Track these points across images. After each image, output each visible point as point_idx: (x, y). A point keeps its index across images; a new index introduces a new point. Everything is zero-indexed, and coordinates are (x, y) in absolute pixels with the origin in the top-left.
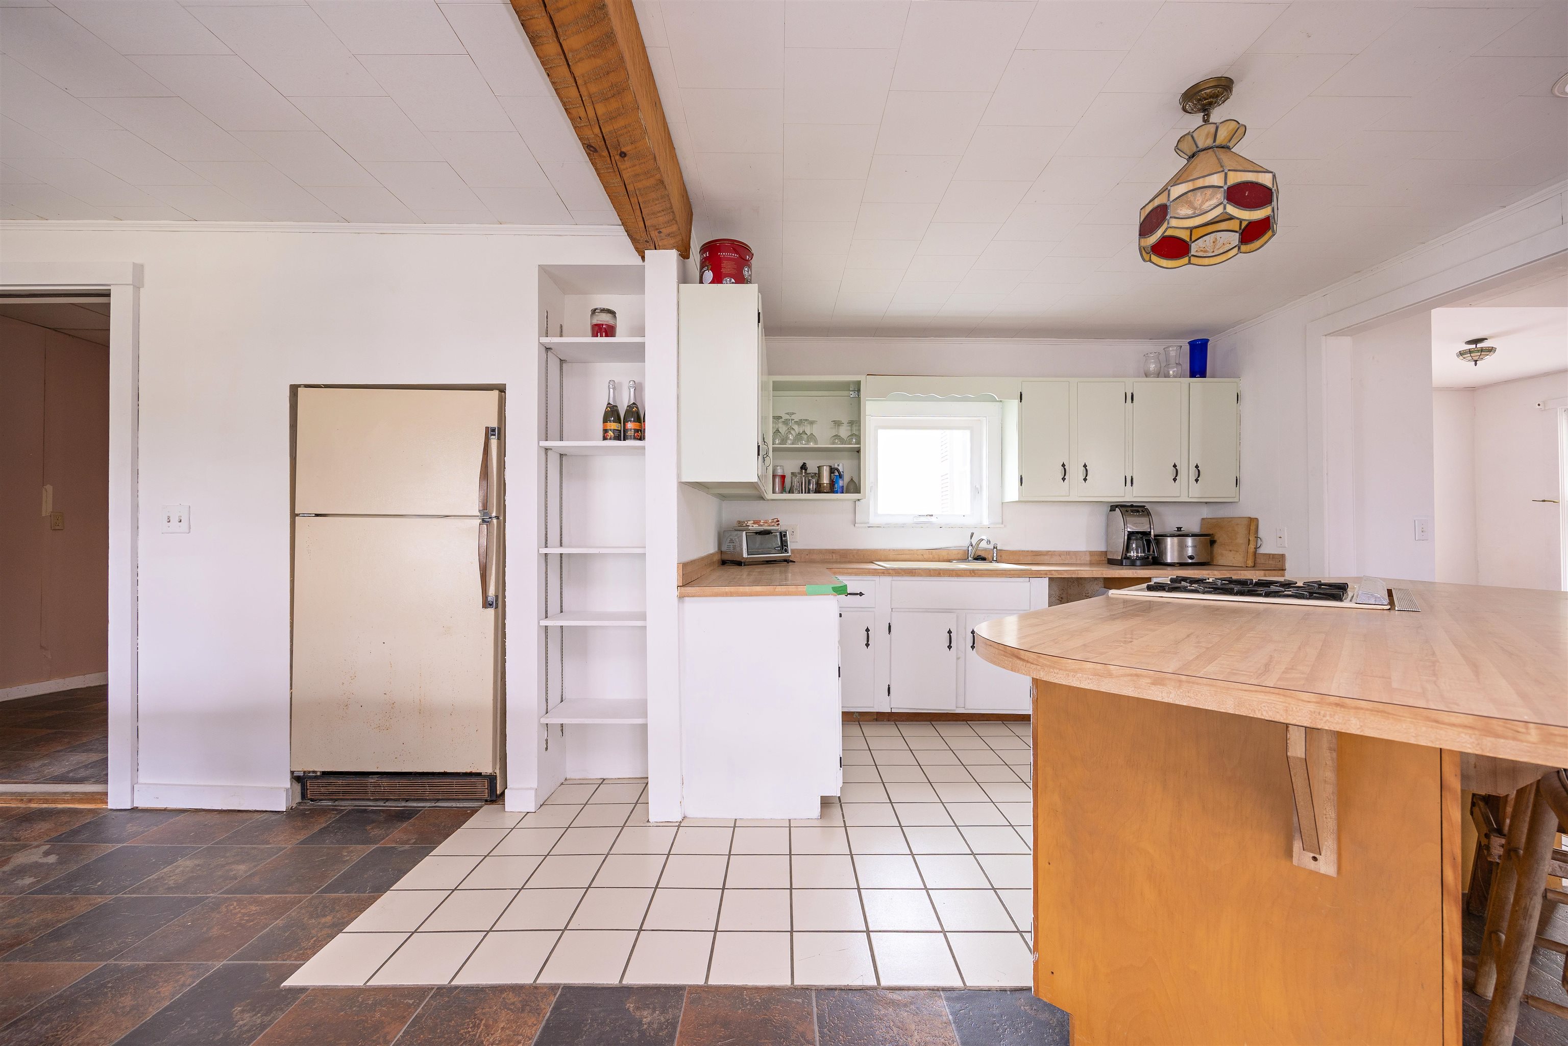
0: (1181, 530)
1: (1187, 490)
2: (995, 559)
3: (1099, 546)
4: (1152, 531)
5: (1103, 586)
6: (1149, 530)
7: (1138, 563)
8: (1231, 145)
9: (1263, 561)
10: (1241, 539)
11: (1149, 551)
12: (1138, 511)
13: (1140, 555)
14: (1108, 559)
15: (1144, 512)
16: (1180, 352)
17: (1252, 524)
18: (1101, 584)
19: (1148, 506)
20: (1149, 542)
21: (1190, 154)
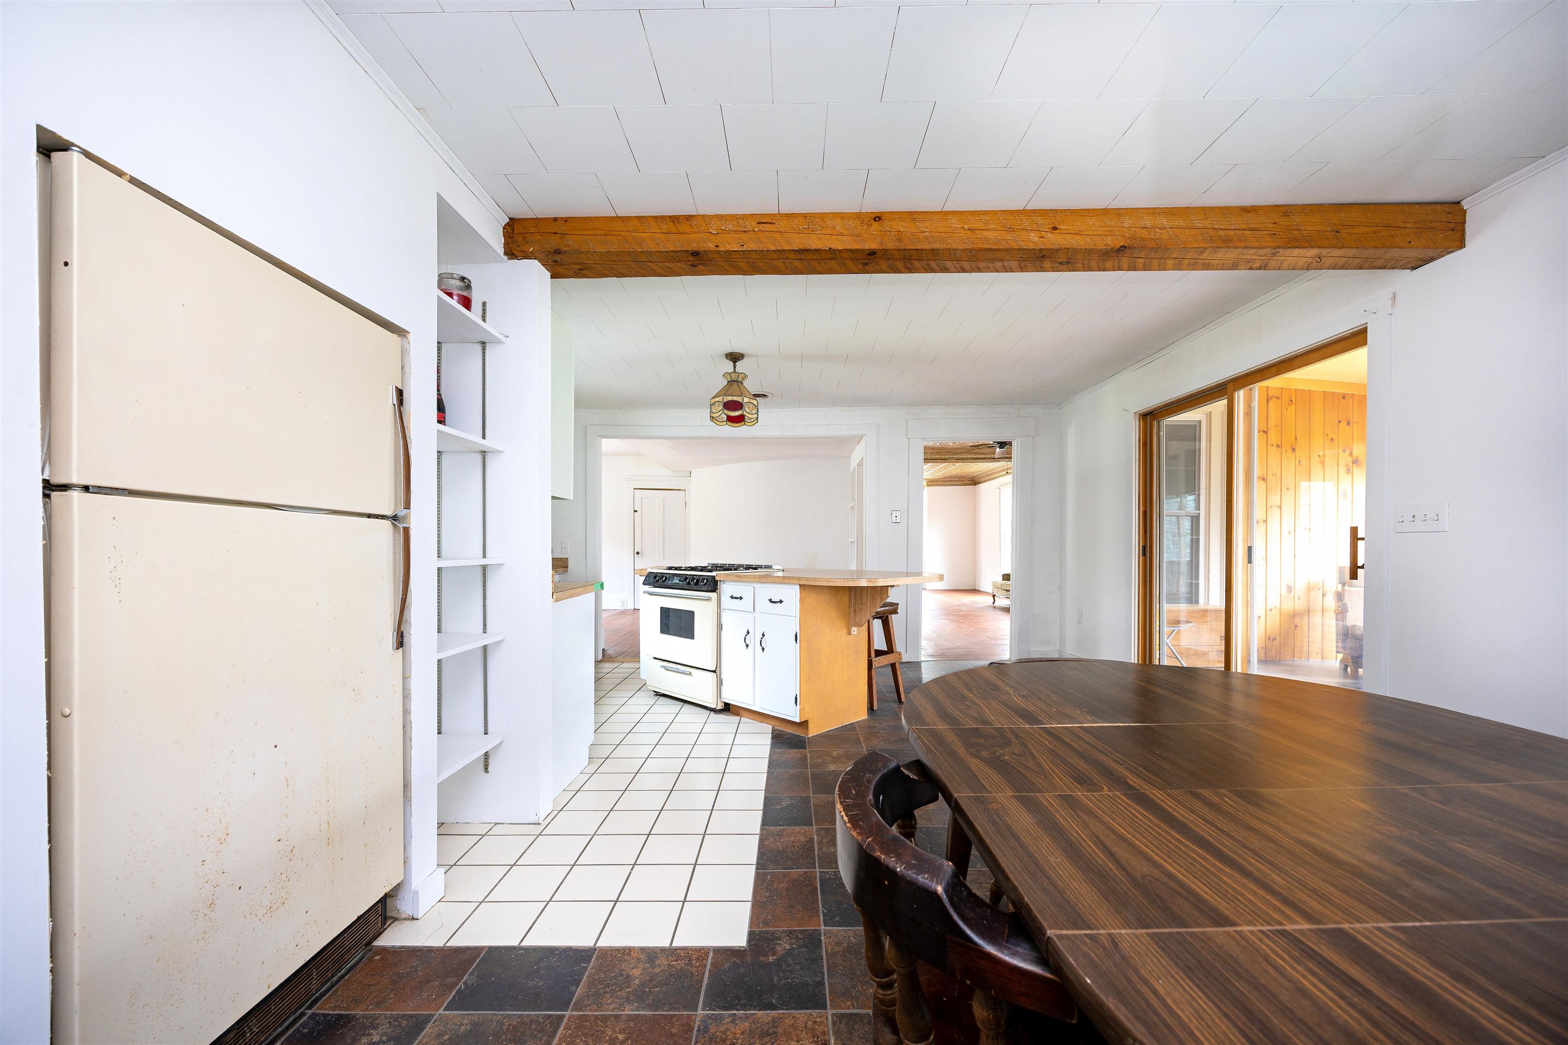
8: (742, 382)
21: (729, 380)
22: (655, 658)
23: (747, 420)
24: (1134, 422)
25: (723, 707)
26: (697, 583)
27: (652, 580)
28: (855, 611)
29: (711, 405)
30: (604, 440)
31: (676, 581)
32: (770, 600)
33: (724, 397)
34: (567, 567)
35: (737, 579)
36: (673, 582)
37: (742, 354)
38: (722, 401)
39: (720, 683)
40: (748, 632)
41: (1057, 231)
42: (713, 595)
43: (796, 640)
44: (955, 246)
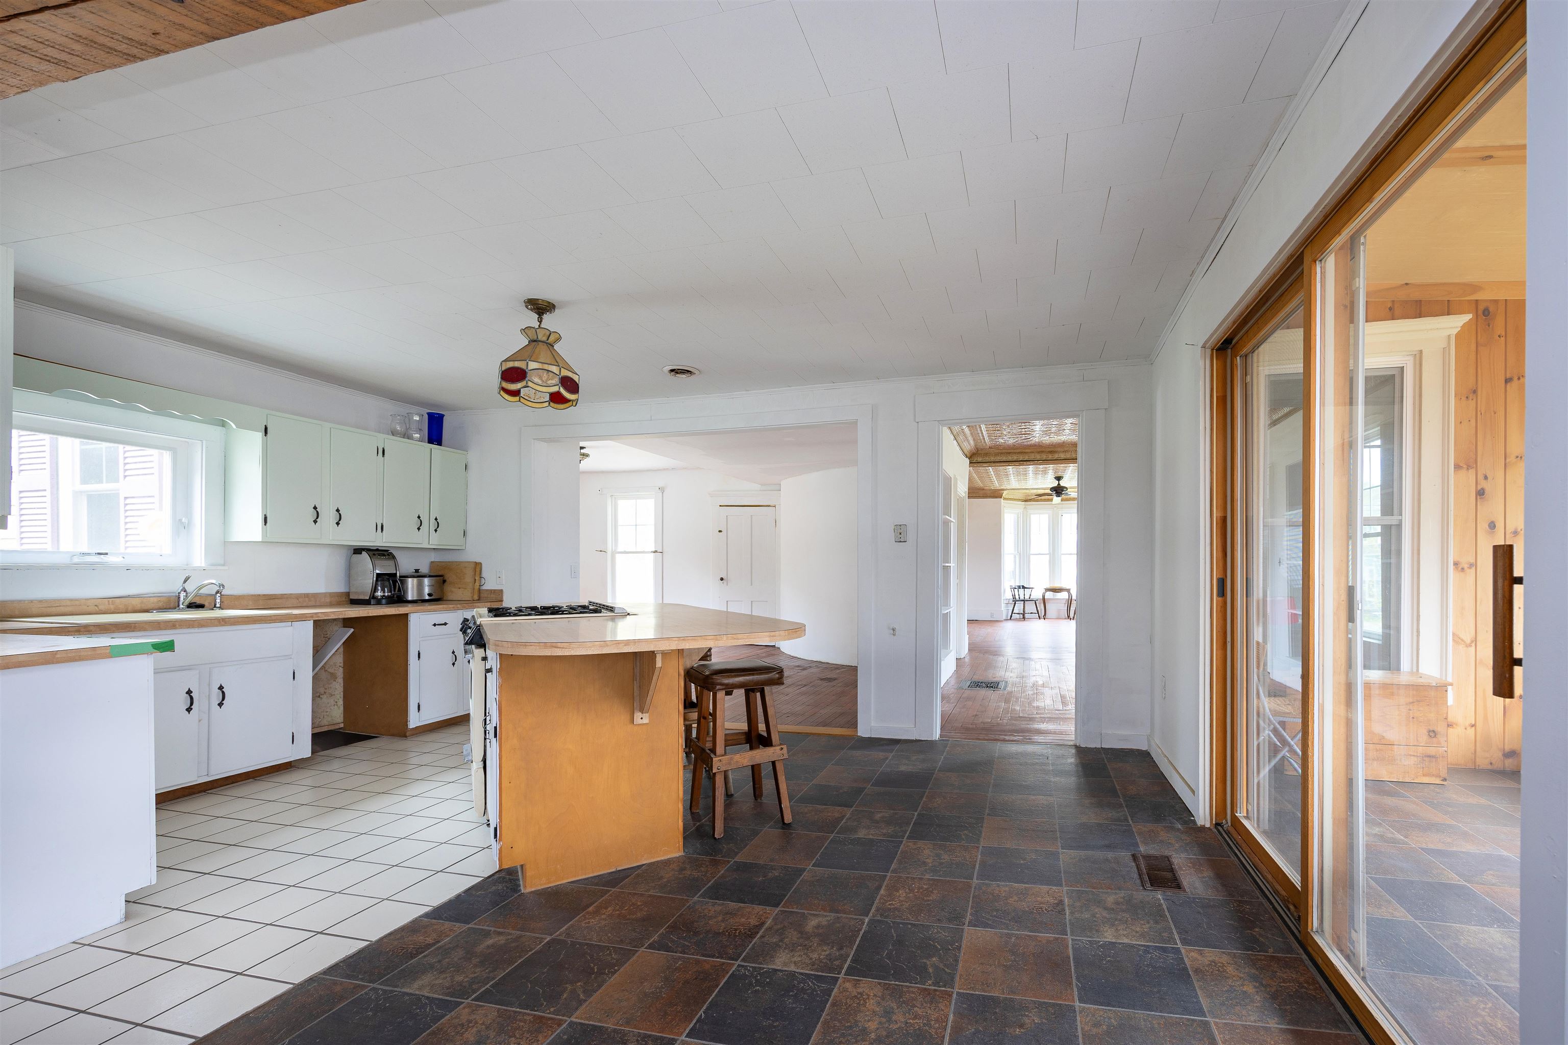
0: (418, 572)
1: (426, 539)
2: (218, 605)
3: (338, 587)
4: (398, 572)
5: (342, 626)
6: (395, 572)
7: (384, 601)
9: (486, 595)
10: (468, 579)
11: (395, 591)
12: (384, 555)
13: (386, 594)
14: (351, 599)
15: (389, 555)
16: (418, 418)
17: (477, 567)
18: (340, 624)
19: (391, 551)
20: (395, 582)
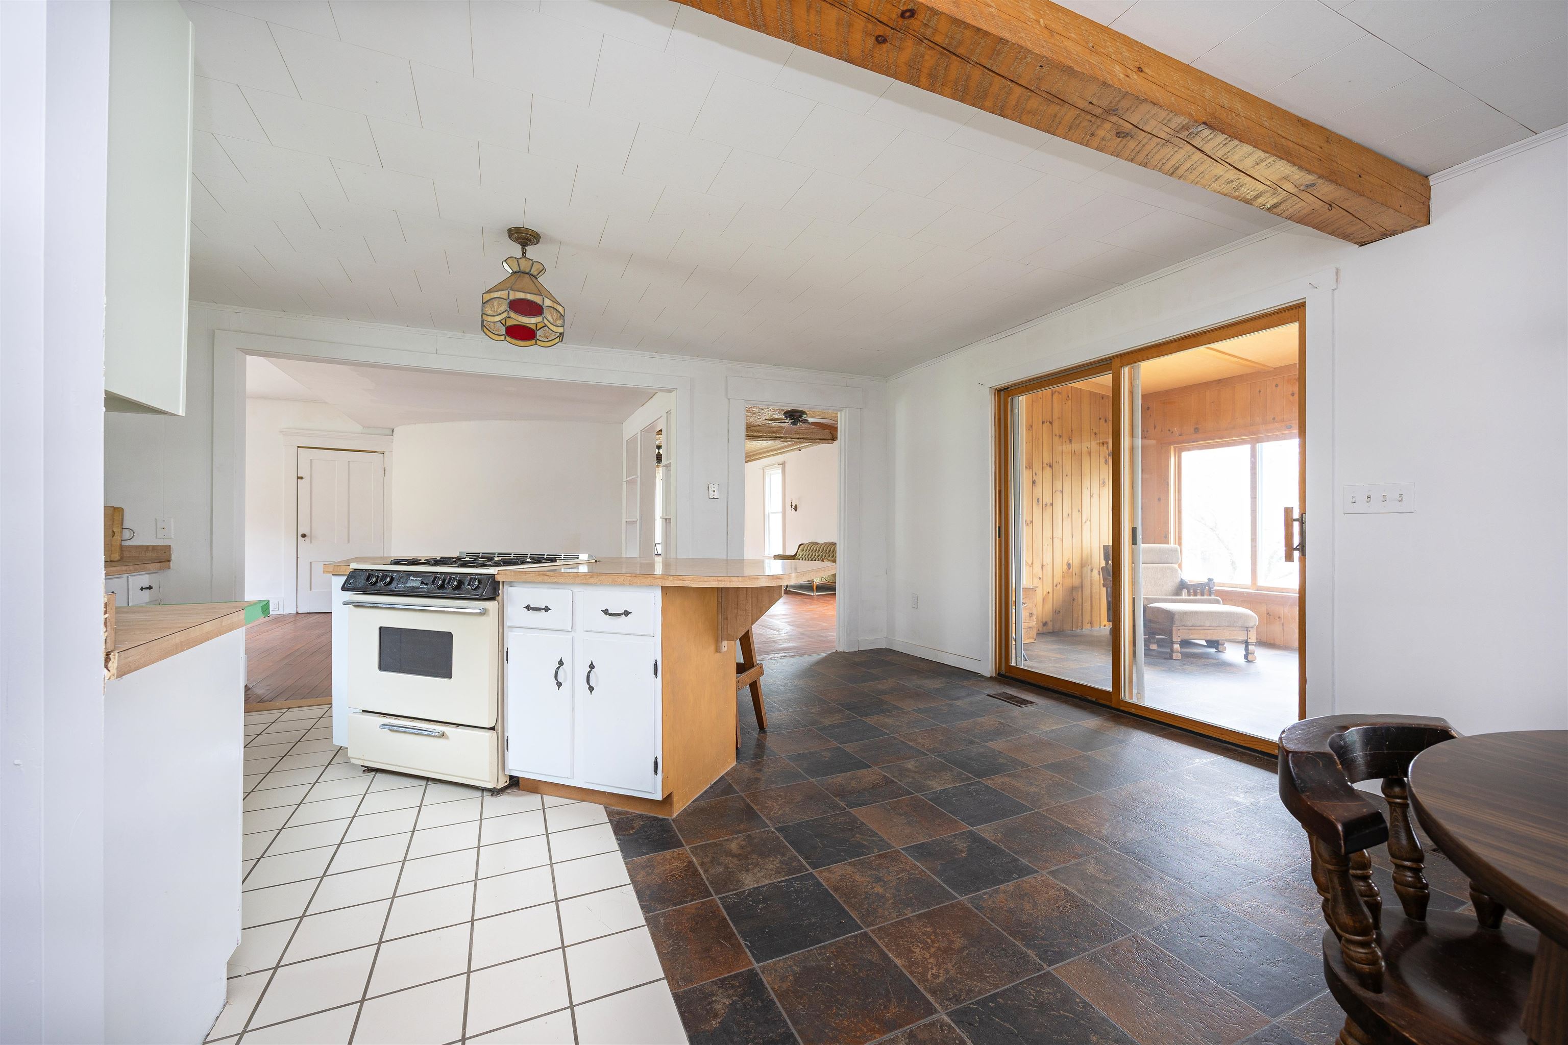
8: (538, 277)
21: (515, 270)
22: (364, 711)
23: (540, 338)
24: (989, 397)
25: (508, 783)
26: (458, 587)
27: (362, 582)
28: (726, 619)
29: (483, 303)
30: (249, 359)
31: (414, 583)
32: (606, 612)
33: (511, 292)
34: (169, 561)
35: (540, 579)
36: (409, 585)
37: (537, 234)
38: (506, 297)
39: (503, 745)
40: (561, 663)
41: (1142, 74)
42: (491, 605)
43: (656, 673)
44: (1029, 46)
